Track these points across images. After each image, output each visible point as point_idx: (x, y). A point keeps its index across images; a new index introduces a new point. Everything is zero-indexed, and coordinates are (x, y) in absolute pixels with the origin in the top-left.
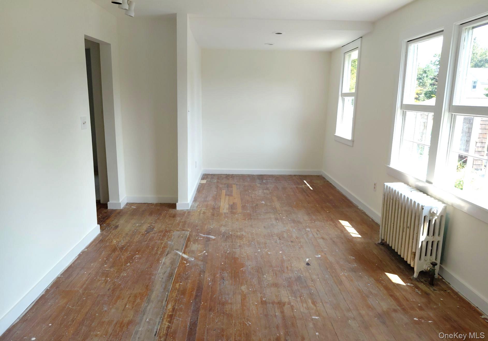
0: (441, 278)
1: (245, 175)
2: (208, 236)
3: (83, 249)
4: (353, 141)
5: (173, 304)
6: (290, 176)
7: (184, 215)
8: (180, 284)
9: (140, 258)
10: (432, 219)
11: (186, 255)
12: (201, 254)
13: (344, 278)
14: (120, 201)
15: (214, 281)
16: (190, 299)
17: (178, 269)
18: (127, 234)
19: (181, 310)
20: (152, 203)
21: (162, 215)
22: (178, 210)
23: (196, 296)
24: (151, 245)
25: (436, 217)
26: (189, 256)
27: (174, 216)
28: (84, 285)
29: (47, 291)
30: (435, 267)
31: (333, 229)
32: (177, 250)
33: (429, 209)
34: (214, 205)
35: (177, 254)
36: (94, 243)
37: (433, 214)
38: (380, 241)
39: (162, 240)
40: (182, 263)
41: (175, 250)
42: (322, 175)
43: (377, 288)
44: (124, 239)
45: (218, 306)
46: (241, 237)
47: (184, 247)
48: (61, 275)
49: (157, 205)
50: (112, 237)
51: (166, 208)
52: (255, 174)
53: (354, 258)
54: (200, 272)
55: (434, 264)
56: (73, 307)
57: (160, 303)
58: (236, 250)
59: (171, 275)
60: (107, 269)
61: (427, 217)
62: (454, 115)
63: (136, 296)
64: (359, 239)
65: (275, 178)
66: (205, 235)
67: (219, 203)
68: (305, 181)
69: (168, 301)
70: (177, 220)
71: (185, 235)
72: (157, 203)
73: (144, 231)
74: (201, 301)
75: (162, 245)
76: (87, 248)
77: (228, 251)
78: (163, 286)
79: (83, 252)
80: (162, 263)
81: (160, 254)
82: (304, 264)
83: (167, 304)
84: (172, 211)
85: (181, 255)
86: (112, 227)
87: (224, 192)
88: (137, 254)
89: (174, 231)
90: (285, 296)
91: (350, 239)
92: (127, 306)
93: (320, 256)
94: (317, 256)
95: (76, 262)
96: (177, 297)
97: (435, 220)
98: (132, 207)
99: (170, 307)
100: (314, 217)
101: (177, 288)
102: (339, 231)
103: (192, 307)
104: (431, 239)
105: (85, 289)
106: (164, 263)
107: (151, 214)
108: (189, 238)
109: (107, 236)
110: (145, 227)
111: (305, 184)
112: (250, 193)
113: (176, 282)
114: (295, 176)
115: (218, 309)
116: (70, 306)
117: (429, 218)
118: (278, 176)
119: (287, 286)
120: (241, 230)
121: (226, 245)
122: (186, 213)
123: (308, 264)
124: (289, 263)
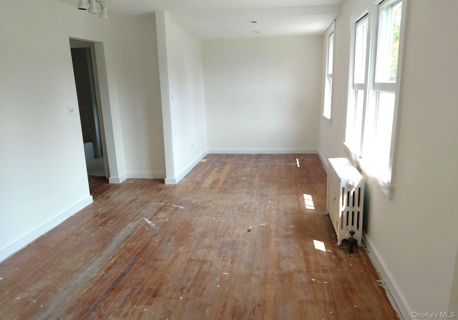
0: (364, 246)
1: (245, 154)
2: (179, 207)
3: (73, 214)
4: (331, 120)
5: (117, 258)
6: (287, 155)
7: (169, 188)
8: (132, 244)
9: (112, 223)
10: (350, 190)
11: (151, 221)
12: (163, 221)
13: (273, 243)
14: (119, 177)
15: (160, 242)
16: (132, 256)
17: (137, 232)
18: (113, 204)
19: (120, 263)
20: (147, 179)
21: (151, 189)
22: (166, 185)
23: (139, 253)
24: (127, 213)
25: (354, 189)
26: (152, 222)
27: (160, 190)
28: (58, 242)
29: (29, 245)
30: (353, 236)
31: (293, 202)
32: (146, 217)
33: (346, 182)
34: (200, 181)
35: (143, 220)
36: (83, 210)
37: (350, 187)
38: (327, 214)
39: (139, 209)
40: (144, 228)
41: (144, 217)
42: (317, 153)
43: (297, 253)
44: (109, 207)
45: (151, 262)
46: (205, 208)
47: (153, 215)
48: (45, 234)
49: (151, 180)
50: (100, 206)
51: (158, 182)
52: (254, 153)
53: (294, 226)
54: (154, 235)
55: (352, 233)
56: (41, 257)
57: (107, 257)
58: (194, 219)
59: (129, 236)
60: (82, 231)
61: (345, 188)
62: (379, 92)
63: (92, 252)
64: (312, 210)
65: (271, 157)
66: (176, 205)
67: (205, 179)
68: (297, 160)
69: (114, 256)
70: (160, 193)
71: (159, 206)
72: (152, 178)
73: (128, 201)
74: (141, 257)
75: (135, 213)
76: (76, 214)
77: (188, 219)
78: (117, 245)
79: (71, 218)
80: (127, 227)
81: (130, 220)
82: (245, 231)
83: (112, 259)
84: (161, 185)
85: (146, 221)
86: (104, 198)
87: (216, 169)
88: (112, 220)
89: (152, 202)
90: (212, 256)
91: (302, 210)
92: (81, 259)
93: (264, 224)
94: (261, 224)
95: (62, 225)
96: (123, 254)
97: (354, 193)
98: (130, 182)
99: (113, 261)
100: (282, 191)
101: (127, 247)
102: (297, 203)
103: (131, 261)
104: (351, 209)
105: (57, 245)
106: (129, 227)
107: (142, 187)
108: (161, 208)
109: (97, 205)
110: (130, 199)
111: (296, 162)
112: (239, 170)
113: (129, 242)
114: (291, 154)
115: (150, 264)
116: (39, 257)
117: (348, 190)
118: (275, 155)
119: (219, 248)
120: (210, 201)
121: (189, 214)
122: (172, 187)
123: (249, 231)
124: (234, 229)
